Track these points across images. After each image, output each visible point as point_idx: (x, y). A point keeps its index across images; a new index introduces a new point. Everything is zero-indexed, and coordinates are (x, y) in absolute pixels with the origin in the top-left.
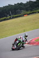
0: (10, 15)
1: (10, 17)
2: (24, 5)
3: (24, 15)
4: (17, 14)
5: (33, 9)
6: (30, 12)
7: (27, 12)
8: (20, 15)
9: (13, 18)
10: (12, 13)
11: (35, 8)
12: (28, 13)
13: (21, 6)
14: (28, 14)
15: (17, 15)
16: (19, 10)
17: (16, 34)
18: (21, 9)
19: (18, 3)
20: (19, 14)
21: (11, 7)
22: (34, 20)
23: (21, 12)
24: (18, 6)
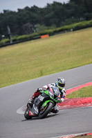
0: (8, 36)
1: (7, 40)
2: (42, 11)
3: (42, 37)
4: (25, 34)
5: (63, 22)
6: (54, 30)
7: (48, 29)
8: (33, 35)
9: (15, 42)
10: (12, 31)
11: (67, 20)
12: (51, 31)
13: (34, 15)
14: (51, 34)
15: (23, 36)
16: (29, 25)
17: (22, 81)
18: (34, 22)
19: (27, 8)
20: (29, 33)
21: (10, 15)
22: (64, 47)
23: (35, 28)
24: (27, 13)
